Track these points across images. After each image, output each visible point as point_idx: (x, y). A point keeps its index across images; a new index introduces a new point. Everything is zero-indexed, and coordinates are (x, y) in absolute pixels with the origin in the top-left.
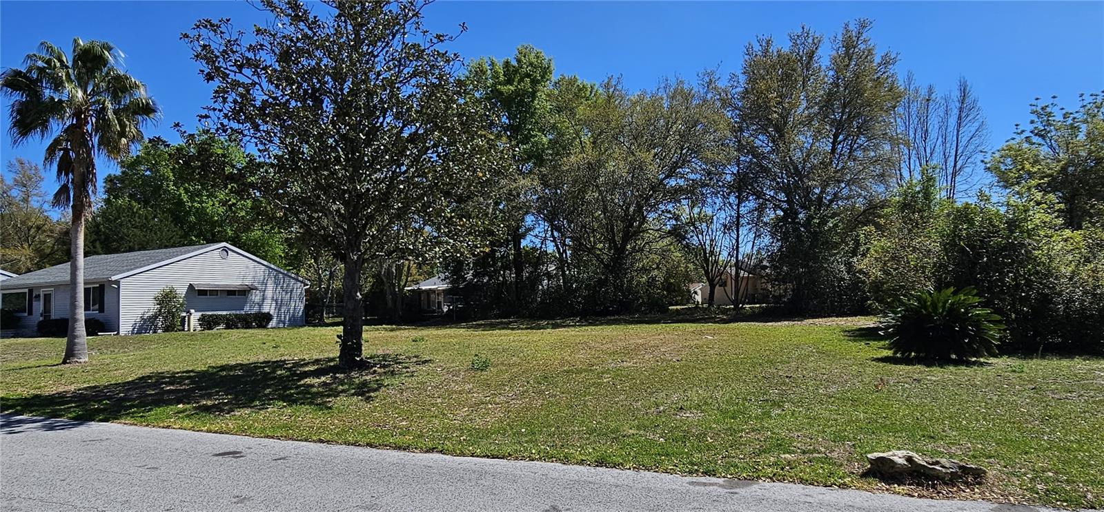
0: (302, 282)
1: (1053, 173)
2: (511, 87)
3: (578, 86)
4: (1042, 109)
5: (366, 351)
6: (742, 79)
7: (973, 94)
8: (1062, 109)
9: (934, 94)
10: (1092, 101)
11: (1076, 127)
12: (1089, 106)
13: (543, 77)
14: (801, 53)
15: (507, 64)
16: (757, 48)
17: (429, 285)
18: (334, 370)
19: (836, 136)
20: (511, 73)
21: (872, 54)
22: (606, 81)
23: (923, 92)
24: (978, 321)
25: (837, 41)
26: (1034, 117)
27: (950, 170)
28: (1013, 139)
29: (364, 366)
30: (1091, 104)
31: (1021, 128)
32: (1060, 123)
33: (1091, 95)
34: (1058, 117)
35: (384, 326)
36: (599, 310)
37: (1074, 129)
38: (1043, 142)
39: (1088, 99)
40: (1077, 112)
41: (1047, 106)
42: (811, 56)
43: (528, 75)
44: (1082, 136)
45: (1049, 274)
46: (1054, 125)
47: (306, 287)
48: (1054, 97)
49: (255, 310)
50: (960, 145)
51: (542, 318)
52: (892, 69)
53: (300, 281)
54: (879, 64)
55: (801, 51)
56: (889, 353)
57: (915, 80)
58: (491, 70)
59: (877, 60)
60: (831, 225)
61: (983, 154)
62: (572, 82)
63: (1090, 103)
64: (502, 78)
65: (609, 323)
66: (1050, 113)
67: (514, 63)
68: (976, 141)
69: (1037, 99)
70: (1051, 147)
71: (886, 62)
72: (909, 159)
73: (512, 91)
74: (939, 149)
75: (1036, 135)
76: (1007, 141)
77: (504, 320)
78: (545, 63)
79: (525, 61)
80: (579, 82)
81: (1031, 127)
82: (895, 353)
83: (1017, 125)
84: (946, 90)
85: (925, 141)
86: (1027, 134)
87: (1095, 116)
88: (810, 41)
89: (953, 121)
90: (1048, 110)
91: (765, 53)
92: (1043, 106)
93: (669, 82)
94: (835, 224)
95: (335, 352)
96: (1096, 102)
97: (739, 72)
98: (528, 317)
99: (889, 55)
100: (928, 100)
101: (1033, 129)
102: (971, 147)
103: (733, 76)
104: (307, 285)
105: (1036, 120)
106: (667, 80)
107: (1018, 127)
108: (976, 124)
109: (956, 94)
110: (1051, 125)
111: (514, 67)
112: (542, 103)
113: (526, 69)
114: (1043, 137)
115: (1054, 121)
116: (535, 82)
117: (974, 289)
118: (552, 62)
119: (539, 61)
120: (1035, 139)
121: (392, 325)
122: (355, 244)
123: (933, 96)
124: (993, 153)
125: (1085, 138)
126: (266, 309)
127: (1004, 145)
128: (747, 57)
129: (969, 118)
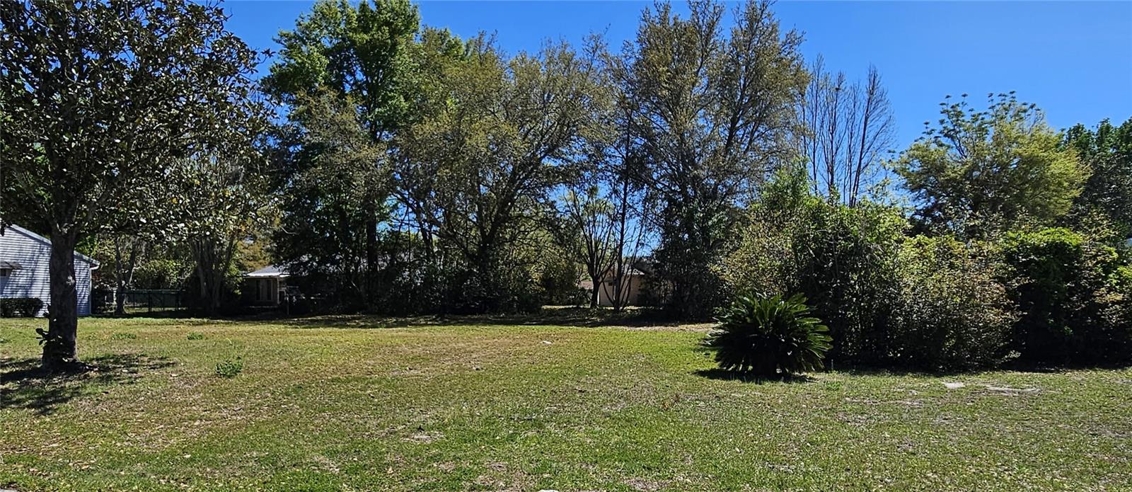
0: (87, 262)
1: (957, 177)
2: (365, 36)
3: (449, 41)
4: (952, 107)
5: (82, 352)
6: (637, 47)
7: (883, 84)
8: (972, 110)
9: (844, 82)
10: (1000, 102)
11: (983, 129)
12: (997, 108)
13: (407, 28)
14: (701, 23)
15: (363, 7)
16: (654, 13)
17: (269, 272)
18: (34, 373)
19: (734, 122)
20: (366, 20)
21: (777, 31)
22: (477, 37)
23: (833, 80)
24: (805, 332)
25: (740, 13)
26: (944, 117)
27: (854, 168)
28: (921, 138)
29: (77, 369)
30: (1000, 106)
31: (930, 127)
32: (969, 124)
33: (1000, 95)
34: (968, 118)
35: (193, 319)
36: (459, 307)
37: (981, 130)
38: (952, 145)
39: (997, 100)
40: (985, 113)
41: (958, 105)
42: (711, 27)
43: (387, 23)
44: (989, 140)
45: (893, 283)
46: (964, 126)
47: (93, 269)
48: (964, 96)
49: (19, 295)
50: (866, 140)
51: (391, 315)
52: (797, 50)
53: (84, 260)
54: (784, 44)
55: (700, 20)
56: (716, 366)
57: (825, 65)
58: (342, 13)
59: (782, 38)
60: (716, 220)
61: (892, 154)
62: (442, 36)
63: (999, 104)
64: (355, 24)
65: (472, 322)
66: (960, 112)
67: (374, 8)
68: (882, 137)
69: (948, 97)
70: (959, 149)
71: (791, 41)
72: (814, 152)
73: (367, 40)
74: (845, 145)
75: (945, 136)
76: (916, 141)
77: (347, 316)
78: (409, 11)
79: (384, 6)
80: (452, 37)
81: (941, 128)
82: (721, 366)
83: (927, 123)
84: (856, 79)
85: (832, 134)
86: (936, 134)
87: (1002, 118)
88: (711, 9)
89: (860, 115)
90: (959, 109)
91: (663, 20)
92: (954, 104)
93: (552, 44)
94: (719, 220)
95: (38, 352)
96: (1004, 104)
97: (633, 39)
98: (377, 313)
99: (794, 33)
100: (837, 89)
101: (942, 129)
102: (876, 145)
103: (627, 45)
104: (96, 266)
105: (947, 120)
106: (551, 42)
107: (928, 126)
108: (884, 119)
109: (865, 85)
110: (960, 126)
111: (372, 12)
112: (403, 60)
113: (387, 15)
114: (952, 138)
115: (963, 121)
116: (394, 32)
117: (804, 296)
118: (418, 9)
119: (402, 7)
120: (944, 140)
121: (203, 318)
122: (66, 212)
123: (842, 86)
124: (902, 153)
125: (992, 141)
126: (35, 294)
127: (912, 144)
128: (643, 23)
129: (876, 112)
